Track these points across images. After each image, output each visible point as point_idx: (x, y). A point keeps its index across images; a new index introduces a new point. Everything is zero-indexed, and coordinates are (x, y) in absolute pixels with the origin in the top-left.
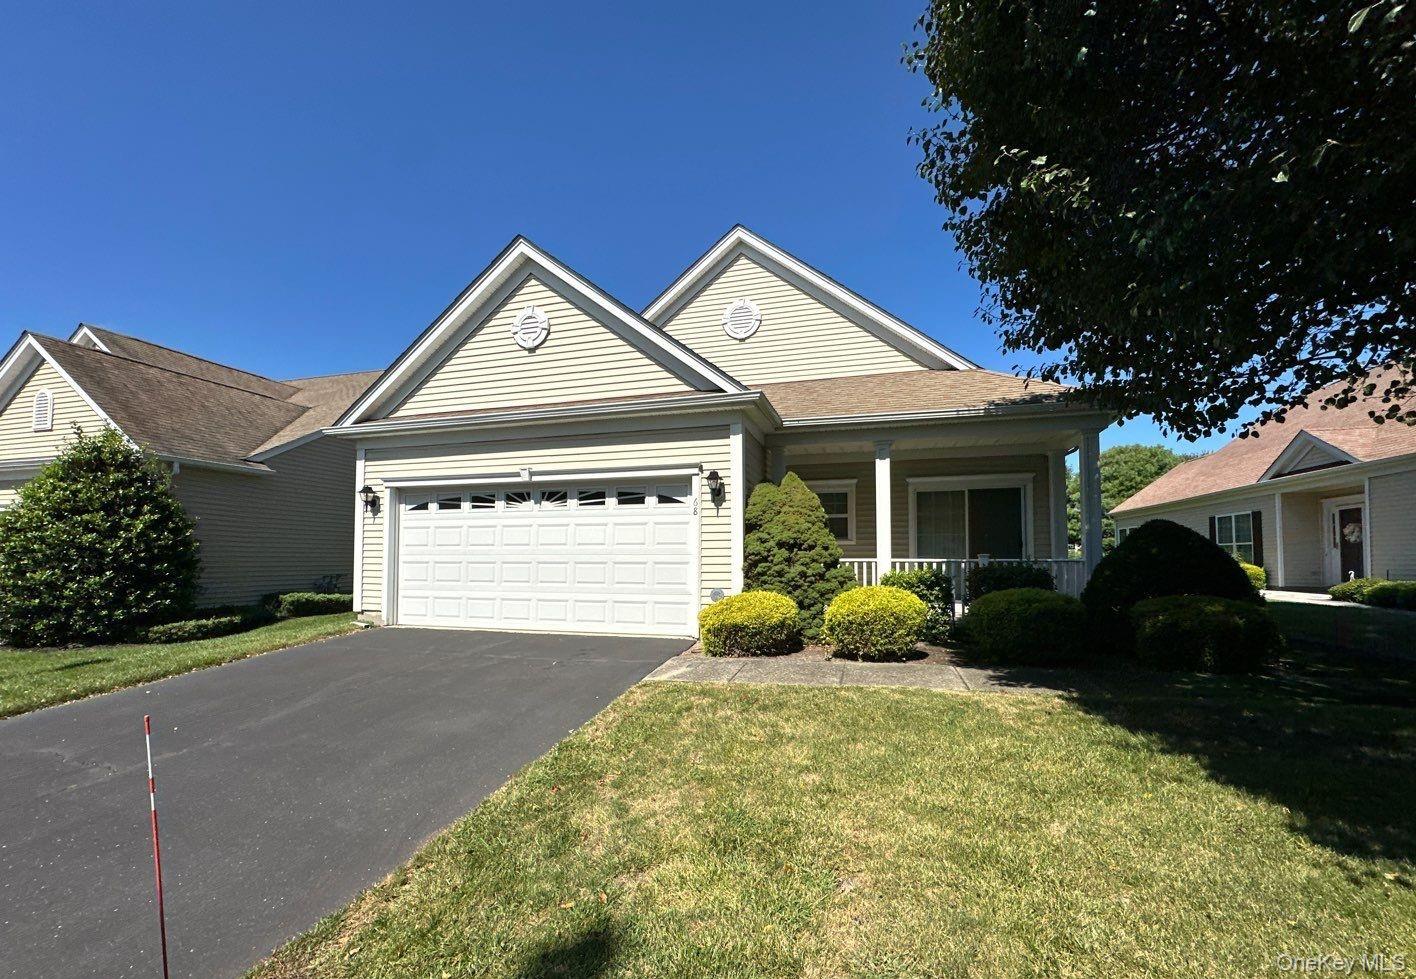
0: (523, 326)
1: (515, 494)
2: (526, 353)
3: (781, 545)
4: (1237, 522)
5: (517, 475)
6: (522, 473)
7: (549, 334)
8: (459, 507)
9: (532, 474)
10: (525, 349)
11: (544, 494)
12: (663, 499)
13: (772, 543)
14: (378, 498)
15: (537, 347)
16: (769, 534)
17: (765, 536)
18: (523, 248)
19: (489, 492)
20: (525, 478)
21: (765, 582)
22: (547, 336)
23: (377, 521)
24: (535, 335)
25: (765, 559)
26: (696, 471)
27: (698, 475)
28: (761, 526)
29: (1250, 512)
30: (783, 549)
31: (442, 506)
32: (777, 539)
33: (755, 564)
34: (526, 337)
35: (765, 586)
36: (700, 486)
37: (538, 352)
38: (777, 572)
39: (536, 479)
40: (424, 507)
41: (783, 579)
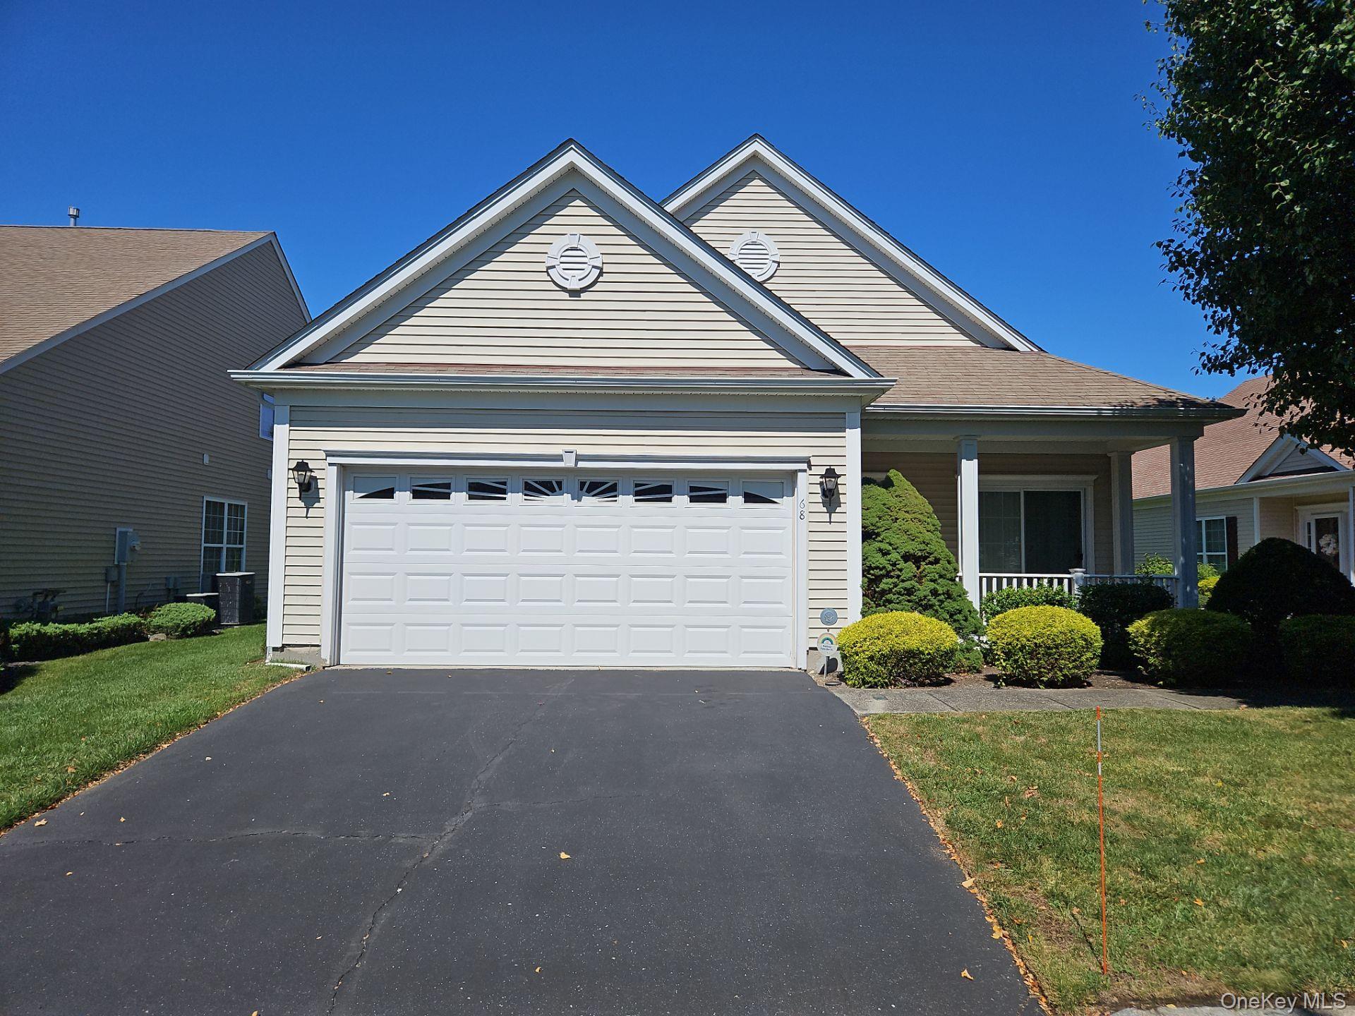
0: (564, 259)
1: (541, 483)
2: (566, 296)
3: (906, 557)
4: (1207, 527)
5: (559, 458)
6: (566, 456)
7: (601, 274)
8: (447, 496)
9: (579, 458)
10: (564, 289)
11: (583, 484)
12: (750, 498)
13: (894, 556)
14: (315, 479)
15: (584, 290)
16: (891, 544)
17: (885, 546)
18: (572, 157)
19: (501, 478)
20: (569, 462)
21: (890, 602)
22: (598, 277)
23: (312, 512)
24: (582, 274)
25: (888, 575)
26: (805, 466)
27: (805, 471)
28: (878, 535)
29: (1224, 517)
30: (910, 563)
31: (417, 495)
32: (903, 551)
33: (878, 579)
34: (568, 274)
35: (890, 606)
36: (807, 485)
37: (584, 296)
38: (905, 589)
39: (581, 464)
40: (388, 494)
41: (913, 597)
